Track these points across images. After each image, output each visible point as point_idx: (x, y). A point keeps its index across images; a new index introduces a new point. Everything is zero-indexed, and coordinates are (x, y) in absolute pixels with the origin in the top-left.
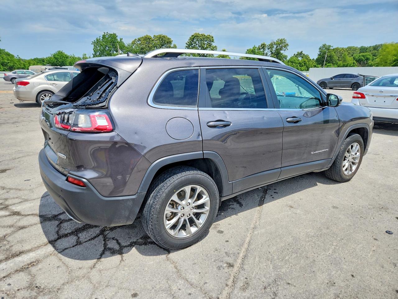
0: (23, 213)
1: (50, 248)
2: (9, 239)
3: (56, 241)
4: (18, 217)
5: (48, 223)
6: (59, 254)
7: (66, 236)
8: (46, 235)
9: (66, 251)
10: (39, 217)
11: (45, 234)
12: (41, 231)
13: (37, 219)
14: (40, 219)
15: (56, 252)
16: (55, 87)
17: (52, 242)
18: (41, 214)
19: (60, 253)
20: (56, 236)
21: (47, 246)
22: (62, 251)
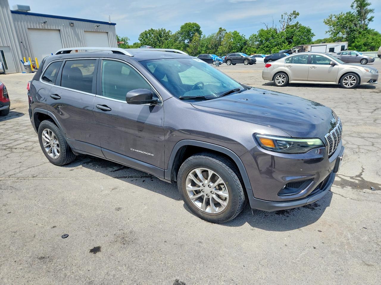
16: (289, 69)
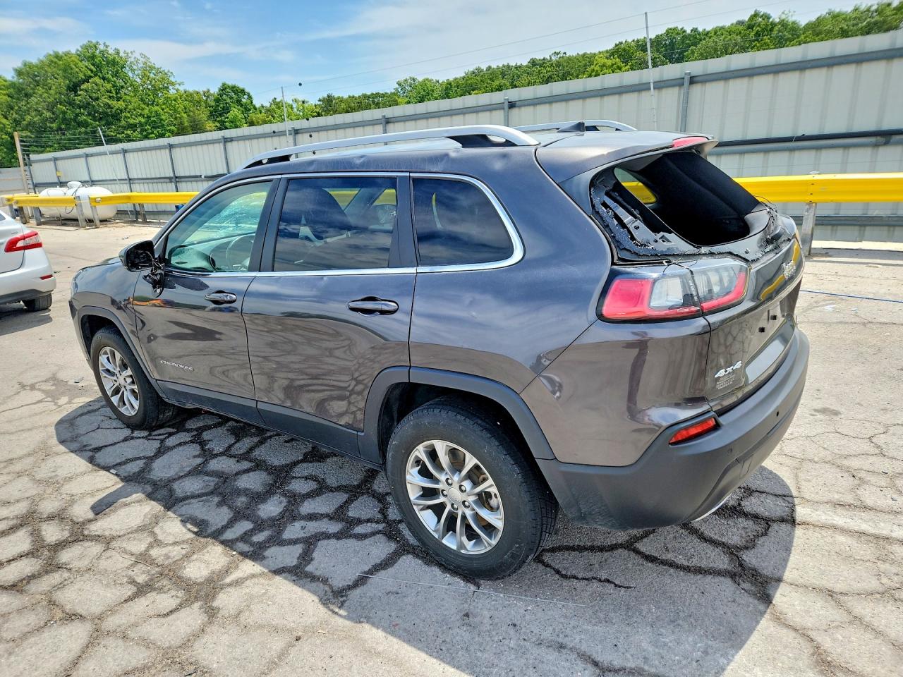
0: (807, 649)
1: (801, 512)
2: (873, 584)
3: (783, 520)
4: (826, 642)
5: (767, 569)
6: (794, 495)
7: (756, 517)
8: (791, 542)
9: (779, 493)
10: (774, 602)
11: (792, 546)
12: (794, 559)
13: (783, 597)
14: (774, 594)
15: (797, 501)
17: (791, 521)
18: (761, 607)
19: (792, 497)
20: (775, 526)
21: (804, 520)
22: (786, 496)
